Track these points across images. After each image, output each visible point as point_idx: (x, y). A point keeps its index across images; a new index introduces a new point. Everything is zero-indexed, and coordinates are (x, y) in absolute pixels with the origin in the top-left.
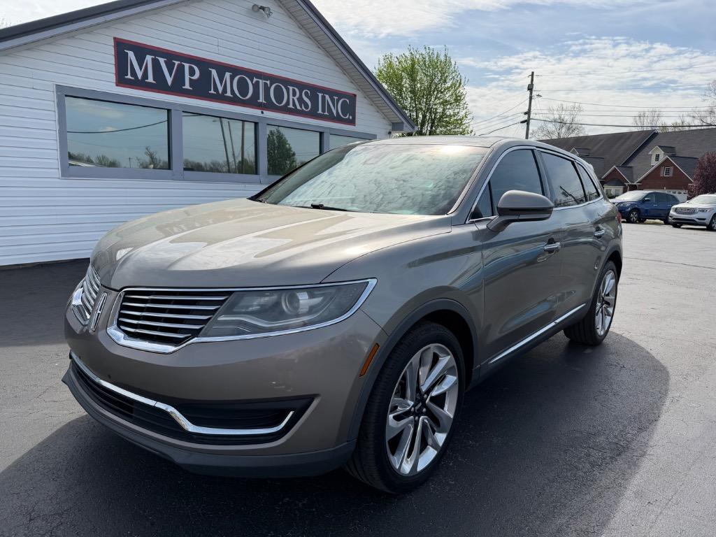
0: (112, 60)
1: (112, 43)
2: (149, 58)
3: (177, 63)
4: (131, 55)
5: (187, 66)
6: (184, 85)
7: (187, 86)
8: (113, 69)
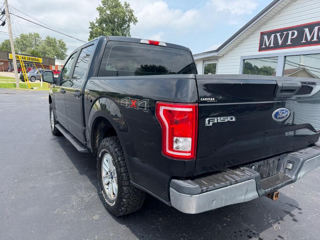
0: (258, 42)
1: (259, 35)
2: (273, 36)
3: (285, 33)
4: (266, 37)
5: (290, 32)
6: (287, 43)
7: (289, 43)
8: (258, 45)
